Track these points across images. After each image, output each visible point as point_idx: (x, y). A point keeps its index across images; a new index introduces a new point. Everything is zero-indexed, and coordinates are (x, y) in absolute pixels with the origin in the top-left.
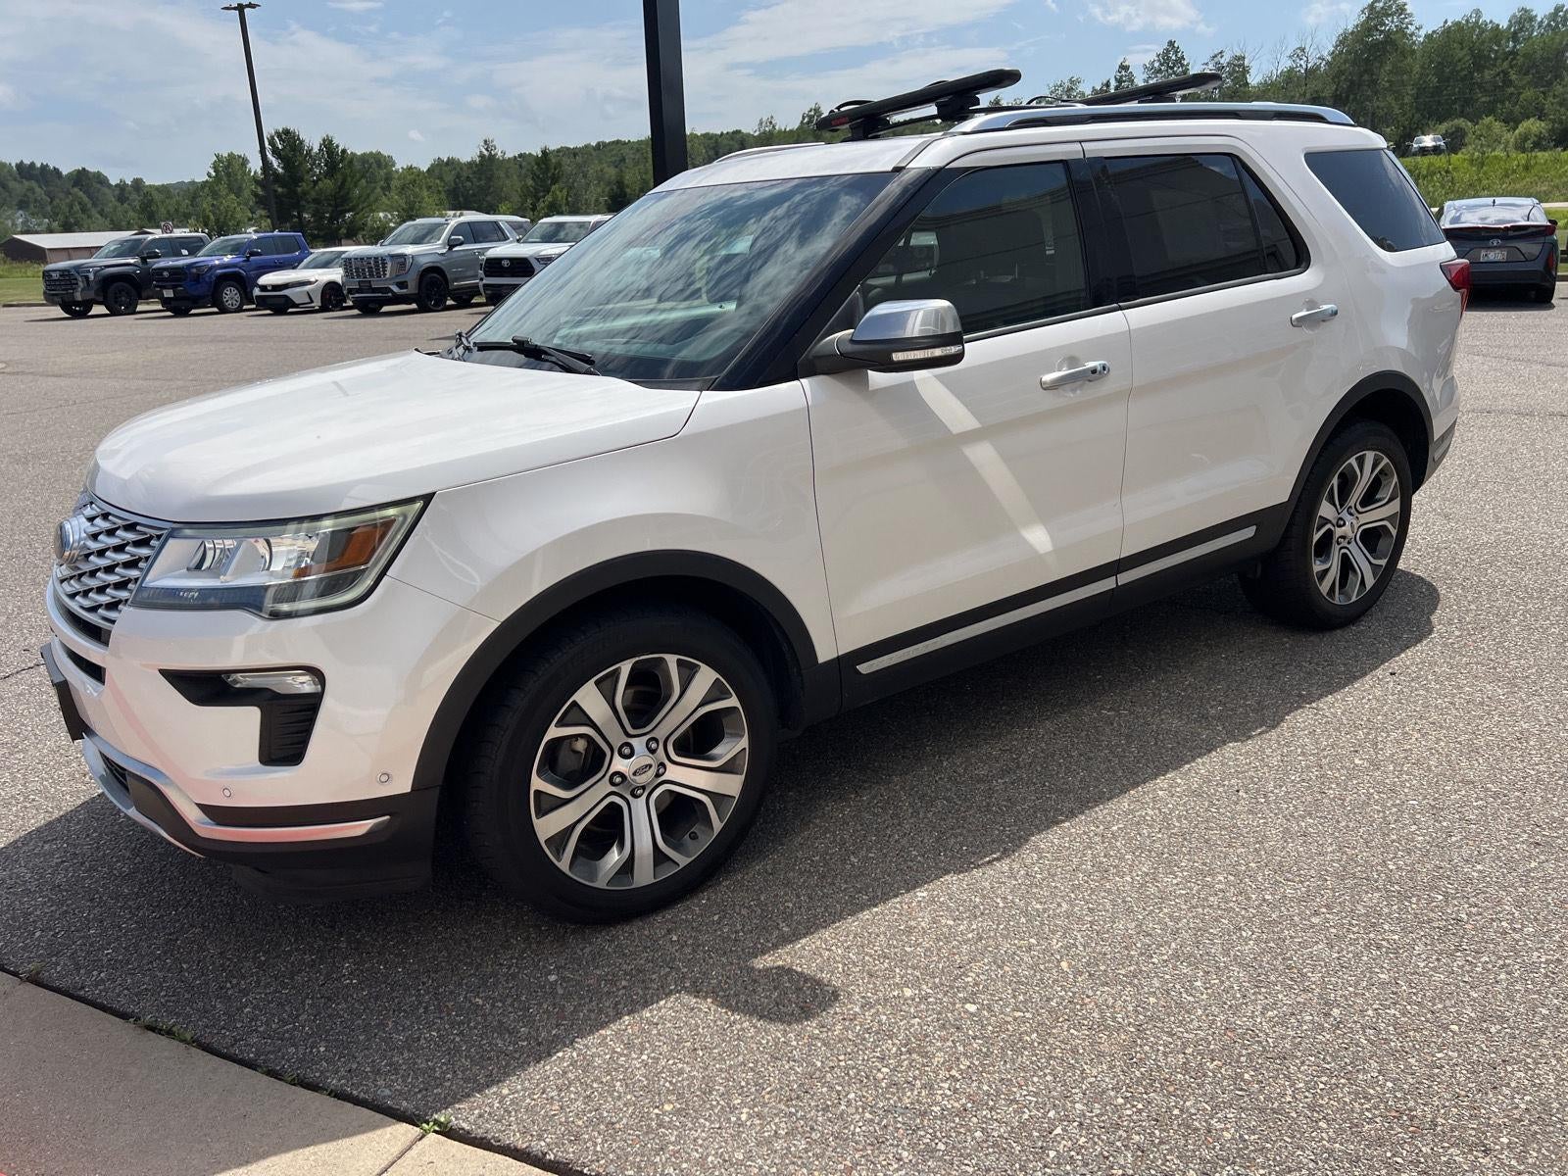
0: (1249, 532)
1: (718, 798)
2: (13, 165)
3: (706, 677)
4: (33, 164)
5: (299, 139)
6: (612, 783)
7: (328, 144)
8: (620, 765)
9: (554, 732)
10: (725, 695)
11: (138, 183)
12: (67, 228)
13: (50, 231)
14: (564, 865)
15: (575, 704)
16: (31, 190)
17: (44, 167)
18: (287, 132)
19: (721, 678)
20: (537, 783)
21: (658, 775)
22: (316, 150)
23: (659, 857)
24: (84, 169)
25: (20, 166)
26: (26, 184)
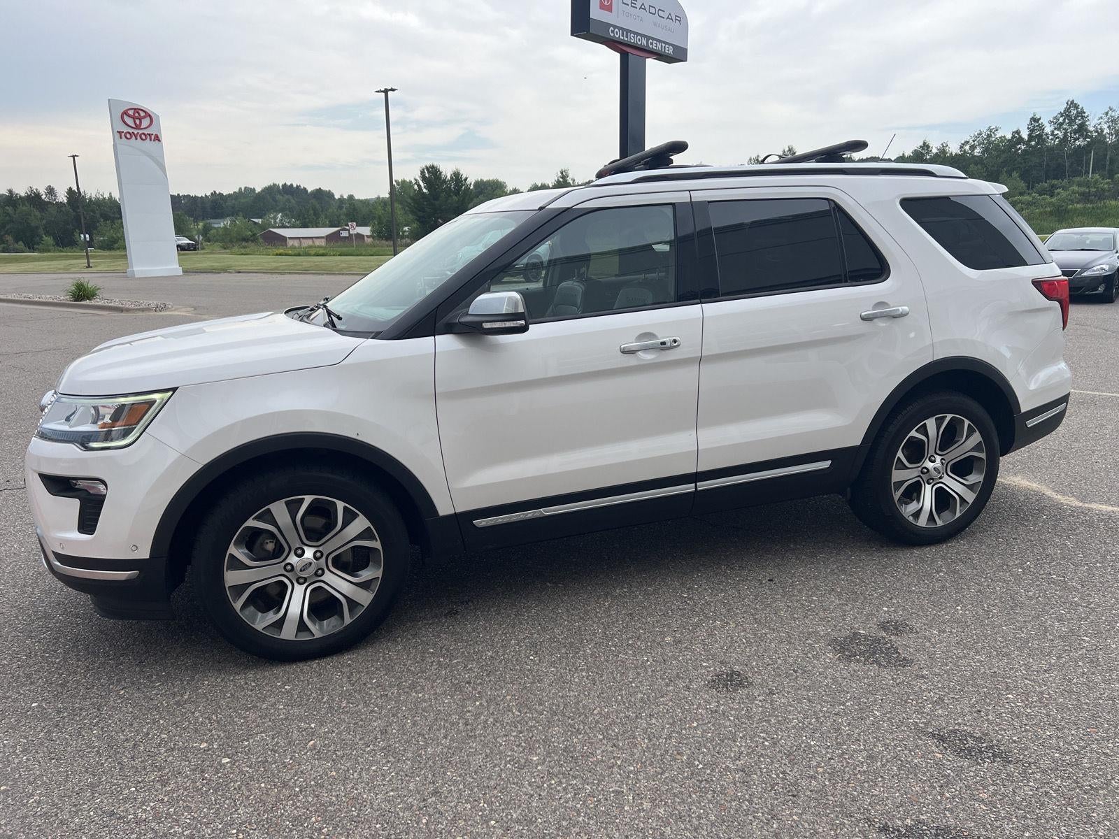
0: (826, 464)
1: (353, 604)
2: (281, 185)
3: (361, 523)
4: (292, 185)
5: (439, 171)
6: (285, 568)
7: (457, 176)
8: (293, 559)
9: (251, 523)
10: (372, 538)
11: (351, 197)
12: (305, 226)
13: (293, 226)
14: (238, 605)
15: (269, 510)
16: (288, 201)
17: (298, 187)
18: (433, 167)
19: (372, 527)
20: (233, 550)
21: (316, 574)
22: (449, 177)
23: (302, 626)
24: (320, 189)
25: (285, 185)
26: (287, 197)
